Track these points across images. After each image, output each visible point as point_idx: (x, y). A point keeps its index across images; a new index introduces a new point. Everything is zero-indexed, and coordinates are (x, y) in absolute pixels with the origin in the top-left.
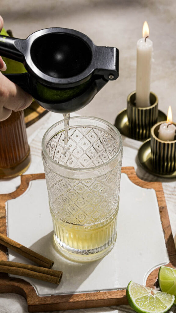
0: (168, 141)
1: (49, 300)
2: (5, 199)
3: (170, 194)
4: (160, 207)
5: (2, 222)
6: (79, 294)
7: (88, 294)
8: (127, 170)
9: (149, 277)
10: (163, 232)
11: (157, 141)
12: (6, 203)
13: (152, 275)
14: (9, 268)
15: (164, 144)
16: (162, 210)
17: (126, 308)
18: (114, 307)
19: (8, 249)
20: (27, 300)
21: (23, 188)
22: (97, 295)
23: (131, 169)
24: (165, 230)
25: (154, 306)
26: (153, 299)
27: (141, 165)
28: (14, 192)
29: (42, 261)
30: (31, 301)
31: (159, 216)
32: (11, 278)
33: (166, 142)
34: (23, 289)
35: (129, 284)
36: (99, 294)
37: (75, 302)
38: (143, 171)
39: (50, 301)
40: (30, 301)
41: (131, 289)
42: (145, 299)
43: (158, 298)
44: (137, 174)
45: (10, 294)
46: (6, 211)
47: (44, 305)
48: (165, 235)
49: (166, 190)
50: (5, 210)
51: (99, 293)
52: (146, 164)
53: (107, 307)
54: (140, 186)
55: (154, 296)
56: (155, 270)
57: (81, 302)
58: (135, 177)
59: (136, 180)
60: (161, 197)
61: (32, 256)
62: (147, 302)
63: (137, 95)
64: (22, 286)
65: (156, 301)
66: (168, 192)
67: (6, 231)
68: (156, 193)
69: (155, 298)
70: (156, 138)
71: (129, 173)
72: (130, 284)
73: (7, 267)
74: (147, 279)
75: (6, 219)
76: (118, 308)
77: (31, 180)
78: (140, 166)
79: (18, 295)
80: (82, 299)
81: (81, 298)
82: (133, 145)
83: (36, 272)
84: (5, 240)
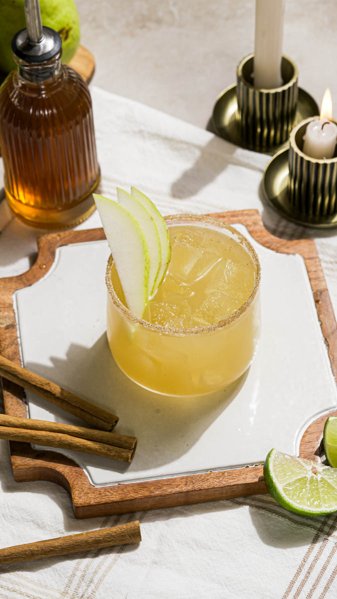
0: (324, 158)
1: (115, 493)
2: (11, 288)
3: (331, 263)
4: (314, 291)
5: (10, 337)
6: (172, 479)
7: (189, 478)
8: (246, 217)
9: (304, 436)
10: (325, 343)
11: (302, 159)
12: (14, 297)
13: (310, 434)
14: (33, 432)
15: (318, 165)
16: (318, 298)
17: (263, 501)
18: (241, 500)
19: (25, 391)
20: (73, 496)
21: (44, 262)
22: (208, 479)
23: (252, 215)
24: (328, 339)
25: (319, 498)
26: (317, 482)
27: (271, 204)
28: (28, 272)
29: (95, 416)
30: (80, 498)
31: (315, 311)
32: (36, 451)
33: (321, 162)
34: (63, 473)
35: (269, 456)
36: (211, 478)
37: (165, 496)
38: (276, 216)
39: (116, 497)
40: (77, 498)
41: (274, 466)
42: (300, 484)
43: (326, 481)
44: (265, 226)
45: (36, 482)
46: (14, 313)
47: (106, 503)
48: (328, 349)
49: (323, 253)
50: (13, 311)
51: (210, 474)
52: (280, 199)
53: (227, 500)
54: (273, 249)
55: (319, 477)
56: (316, 423)
57: (176, 495)
58: (262, 231)
59: (264, 237)
60: (315, 271)
61: (75, 407)
62: (306, 491)
63: (257, 63)
64: (61, 468)
65: (322, 487)
66: (327, 259)
67: (19, 354)
68: (306, 264)
69: (321, 481)
70: (301, 154)
71: (250, 223)
72: (271, 455)
73: (29, 431)
74: (302, 441)
75: (17, 330)
76: (248, 501)
77: (58, 245)
78: (269, 205)
79: (53, 484)
80: (178, 489)
81: (177, 487)
82: (252, 163)
83: (86, 441)
84: (20, 374)
